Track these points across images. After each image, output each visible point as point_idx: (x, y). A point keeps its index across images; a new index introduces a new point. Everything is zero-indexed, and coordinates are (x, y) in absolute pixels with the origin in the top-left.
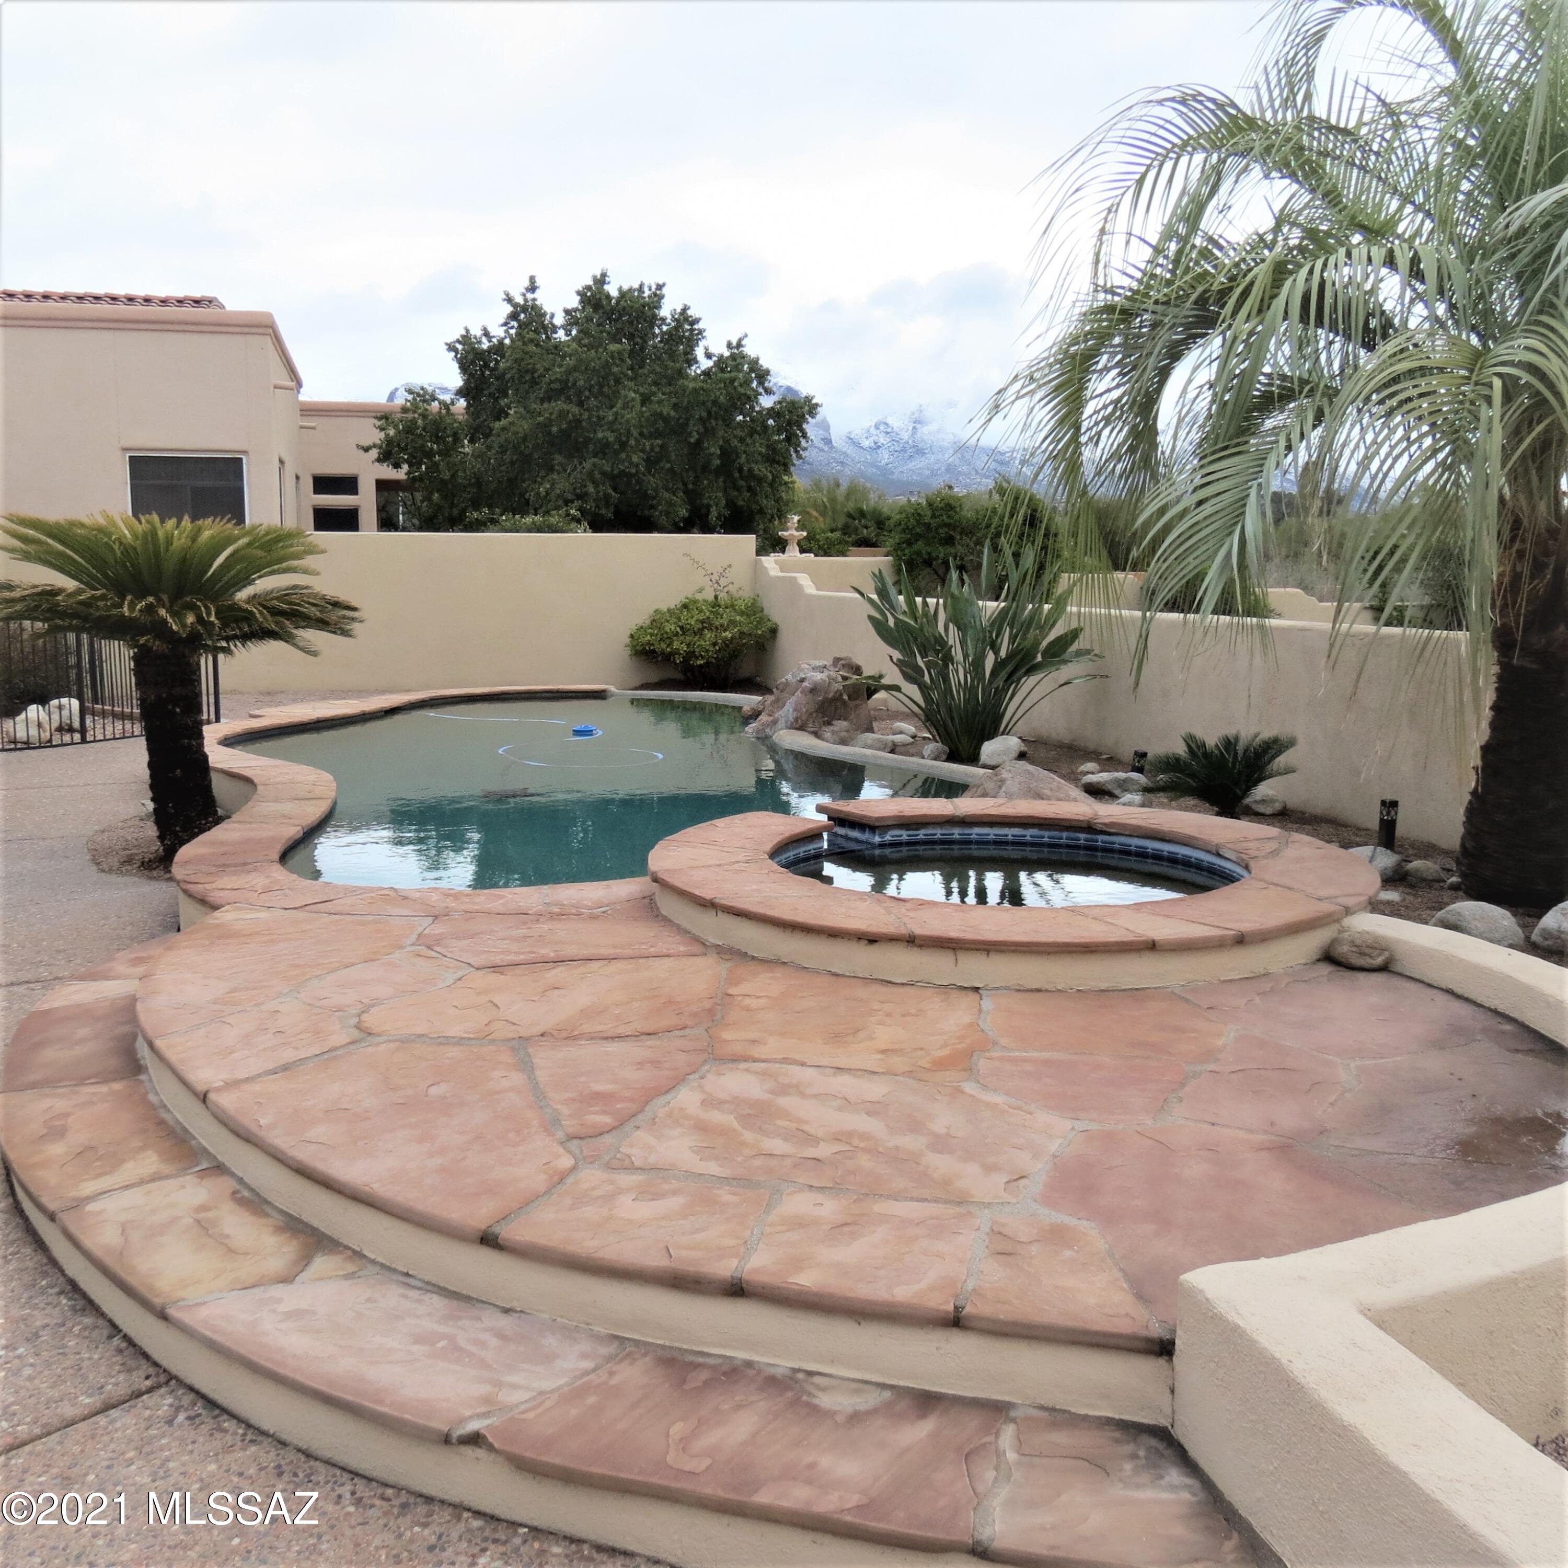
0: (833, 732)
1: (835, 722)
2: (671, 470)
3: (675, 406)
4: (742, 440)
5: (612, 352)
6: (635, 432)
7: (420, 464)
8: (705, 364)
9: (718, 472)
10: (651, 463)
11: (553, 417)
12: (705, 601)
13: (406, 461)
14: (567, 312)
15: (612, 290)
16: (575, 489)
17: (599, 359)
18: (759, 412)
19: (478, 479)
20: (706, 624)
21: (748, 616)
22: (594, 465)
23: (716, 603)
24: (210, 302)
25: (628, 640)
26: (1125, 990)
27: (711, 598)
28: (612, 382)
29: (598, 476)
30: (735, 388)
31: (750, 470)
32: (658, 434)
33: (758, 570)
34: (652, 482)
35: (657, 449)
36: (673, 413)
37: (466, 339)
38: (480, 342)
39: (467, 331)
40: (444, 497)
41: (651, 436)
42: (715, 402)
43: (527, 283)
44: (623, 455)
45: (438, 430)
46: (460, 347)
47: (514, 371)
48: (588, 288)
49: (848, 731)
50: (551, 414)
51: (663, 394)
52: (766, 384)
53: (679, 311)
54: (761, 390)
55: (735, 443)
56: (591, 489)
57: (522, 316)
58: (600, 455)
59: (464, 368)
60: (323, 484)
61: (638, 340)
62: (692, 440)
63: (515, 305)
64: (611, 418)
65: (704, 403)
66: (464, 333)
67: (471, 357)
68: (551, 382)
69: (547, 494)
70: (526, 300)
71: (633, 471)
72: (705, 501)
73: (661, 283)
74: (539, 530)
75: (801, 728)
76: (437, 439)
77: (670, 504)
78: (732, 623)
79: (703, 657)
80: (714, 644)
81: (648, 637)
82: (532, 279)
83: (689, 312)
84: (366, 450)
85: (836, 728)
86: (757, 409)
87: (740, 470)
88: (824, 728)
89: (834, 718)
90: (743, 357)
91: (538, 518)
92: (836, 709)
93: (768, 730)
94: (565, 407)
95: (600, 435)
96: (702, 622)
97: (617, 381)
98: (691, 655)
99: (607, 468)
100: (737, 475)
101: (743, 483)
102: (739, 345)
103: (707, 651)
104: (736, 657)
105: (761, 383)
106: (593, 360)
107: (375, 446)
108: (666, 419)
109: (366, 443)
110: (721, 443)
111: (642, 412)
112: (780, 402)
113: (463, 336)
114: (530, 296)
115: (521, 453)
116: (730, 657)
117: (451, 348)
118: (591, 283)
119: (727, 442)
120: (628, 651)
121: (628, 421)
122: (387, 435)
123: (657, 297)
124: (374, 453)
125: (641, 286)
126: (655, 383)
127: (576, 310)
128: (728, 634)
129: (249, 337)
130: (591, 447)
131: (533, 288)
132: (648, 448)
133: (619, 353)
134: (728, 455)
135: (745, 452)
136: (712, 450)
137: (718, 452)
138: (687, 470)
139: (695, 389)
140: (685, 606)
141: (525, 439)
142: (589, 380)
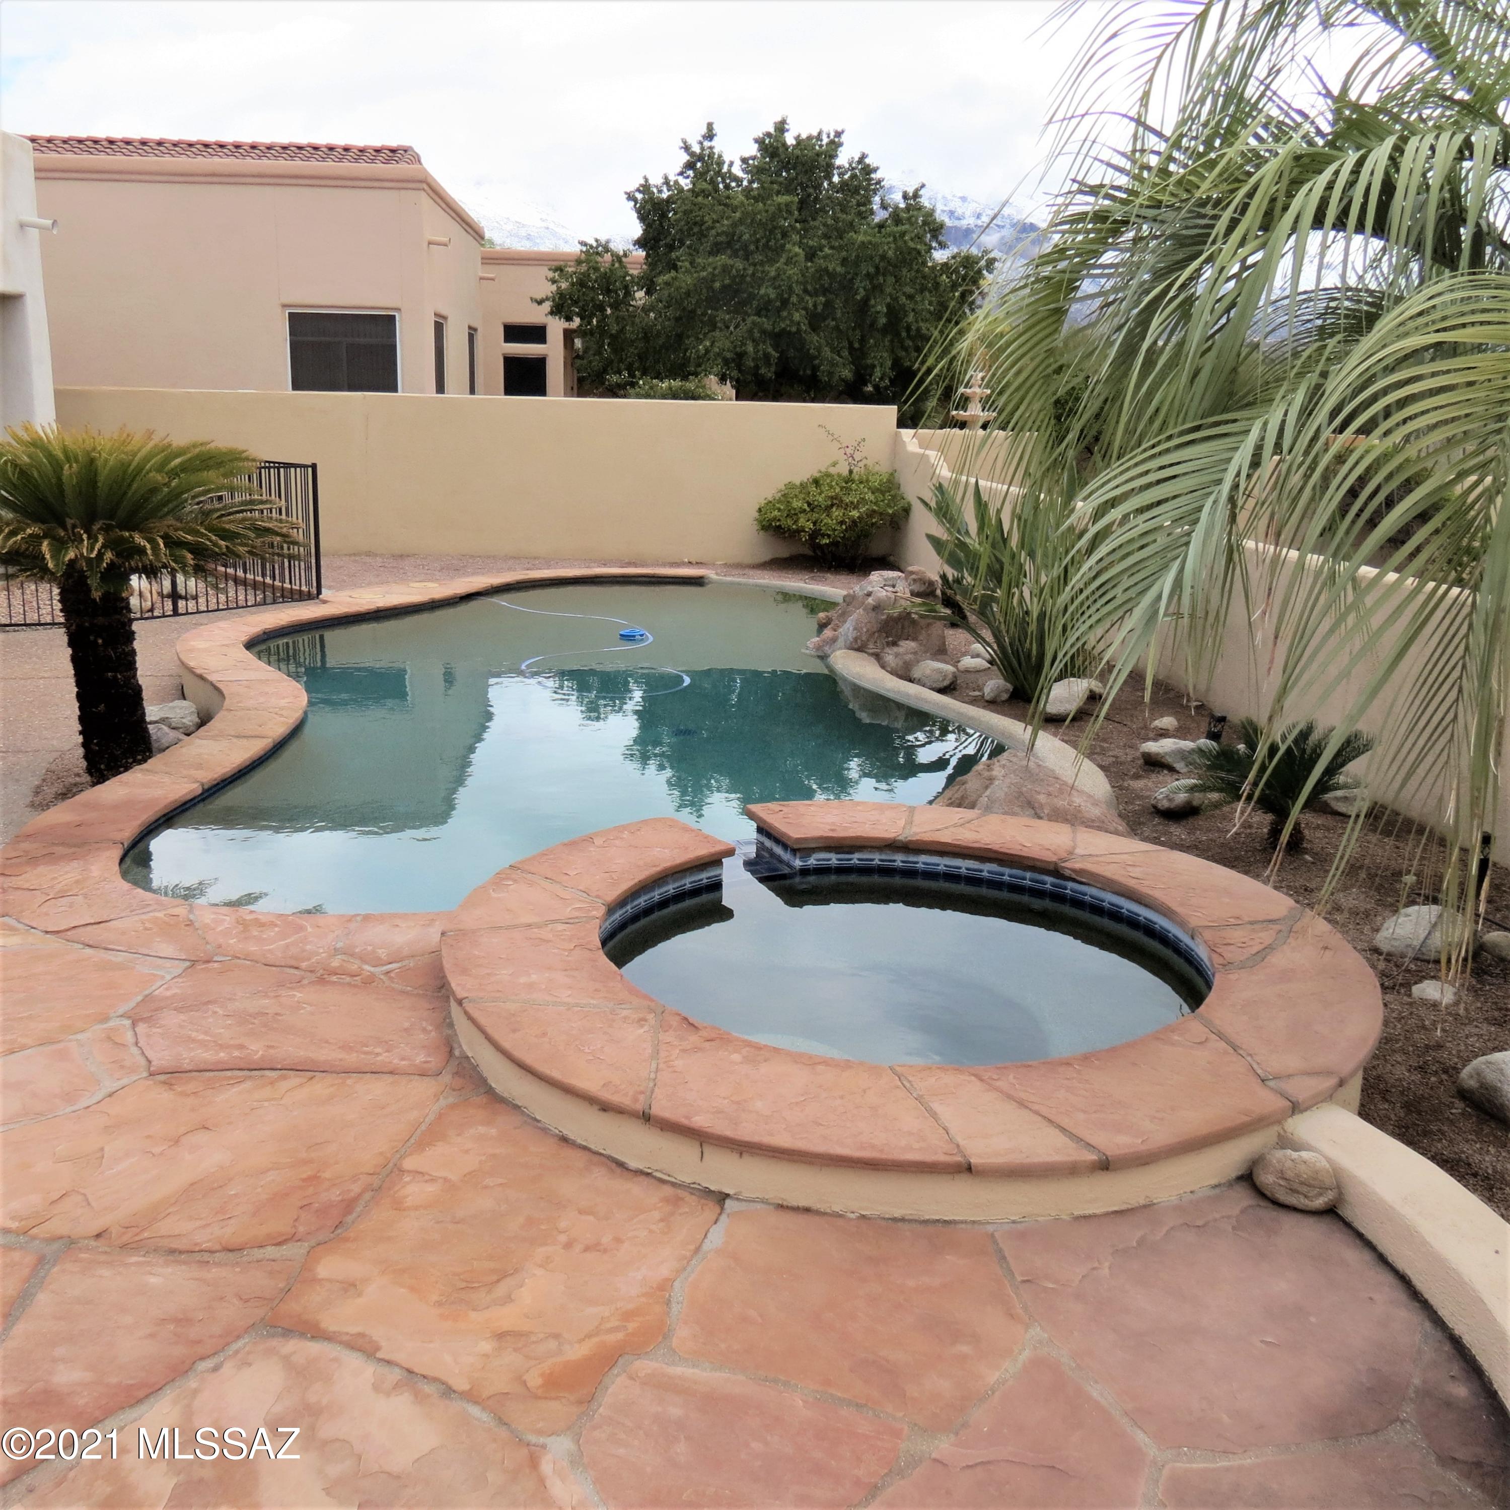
0: (897, 655)
1: (902, 643)
2: (837, 328)
3: (844, 262)
4: (910, 297)
5: (779, 204)
6: (797, 289)
7: (592, 315)
8: (880, 215)
9: (885, 330)
10: (815, 321)
11: (717, 272)
12: (839, 475)
13: (578, 315)
14: (744, 160)
15: (790, 140)
16: (735, 347)
17: (767, 211)
18: (933, 268)
19: (646, 334)
20: (835, 502)
21: (883, 493)
22: (753, 323)
23: (849, 480)
24: (405, 151)
25: (756, 515)
26: (926, 1222)
27: (845, 473)
28: (779, 236)
29: (757, 335)
30: (905, 242)
31: (918, 330)
32: (825, 291)
33: (896, 444)
34: (814, 339)
35: (820, 308)
36: (839, 269)
37: (645, 188)
38: (660, 191)
39: (646, 180)
40: (615, 351)
41: (815, 294)
42: (883, 257)
43: (704, 130)
44: (785, 314)
45: (608, 283)
46: (639, 196)
47: (683, 223)
48: (769, 135)
49: (915, 653)
50: (715, 269)
51: (832, 248)
52: (941, 238)
53: (856, 159)
54: (934, 244)
55: (903, 300)
56: (750, 348)
57: (699, 165)
58: (763, 312)
59: (642, 218)
60: (514, 333)
61: (811, 190)
62: (858, 297)
63: (692, 154)
64: (773, 274)
65: (871, 258)
66: (643, 182)
67: (649, 207)
68: (718, 234)
69: (707, 351)
70: (702, 149)
71: (794, 329)
72: (869, 362)
73: (839, 130)
74: (675, 397)
75: (859, 649)
76: (608, 291)
77: (833, 364)
78: (863, 501)
79: (829, 536)
80: (842, 523)
81: (776, 513)
82: (710, 126)
83: (867, 161)
84: (540, 302)
85: (901, 650)
86: (930, 264)
87: (908, 329)
88: (887, 650)
89: (900, 638)
90: (920, 208)
91: (676, 383)
92: (903, 628)
93: (826, 648)
94: (730, 262)
95: (762, 291)
96: (832, 498)
97: (785, 235)
98: (815, 534)
99: (768, 326)
100: (904, 334)
101: (909, 343)
102: (916, 195)
103: (834, 530)
104: (866, 536)
105: (935, 237)
106: (760, 212)
107: (547, 299)
108: (832, 275)
109: (539, 297)
110: (888, 300)
111: (807, 268)
112: (954, 257)
113: (642, 185)
114: (707, 144)
115: (684, 309)
116: (859, 537)
117: (630, 197)
118: (772, 130)
119: (896, 299)
120: (756, 527)
121: (789, 278)
122: (559, 288)
123: (835, 144)
124: (547, 306)
125: (820, 133)
126: (826, 236)
127: (753, 158)
128: (855, 514)
129: (403, 192)
130: (755, 303)
131: (710, 135)
132: (810, 305)
133: (787, 205)
134: (895, 313)
135: (913, 310)
136: (879, 308)
137: (885, 310)
138: (854, 329)
139: (863, 243)
140: (816, 482)
141: (688, 294)
142: (755, 233)
